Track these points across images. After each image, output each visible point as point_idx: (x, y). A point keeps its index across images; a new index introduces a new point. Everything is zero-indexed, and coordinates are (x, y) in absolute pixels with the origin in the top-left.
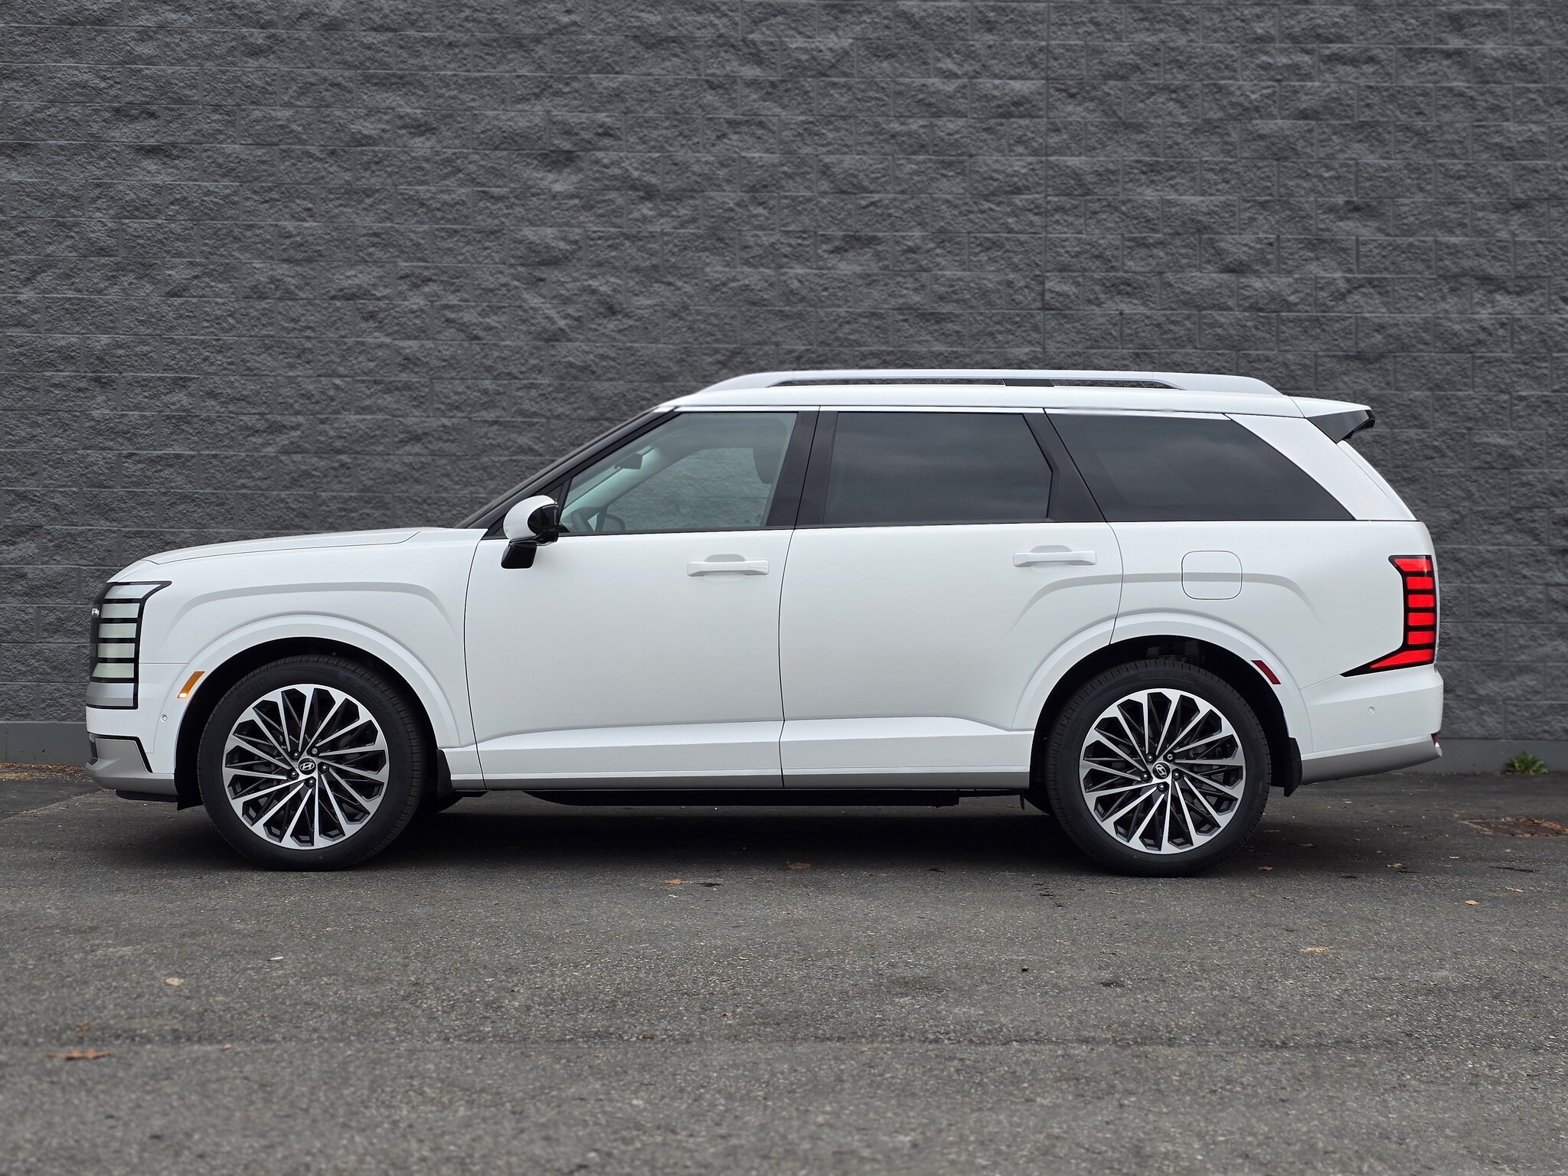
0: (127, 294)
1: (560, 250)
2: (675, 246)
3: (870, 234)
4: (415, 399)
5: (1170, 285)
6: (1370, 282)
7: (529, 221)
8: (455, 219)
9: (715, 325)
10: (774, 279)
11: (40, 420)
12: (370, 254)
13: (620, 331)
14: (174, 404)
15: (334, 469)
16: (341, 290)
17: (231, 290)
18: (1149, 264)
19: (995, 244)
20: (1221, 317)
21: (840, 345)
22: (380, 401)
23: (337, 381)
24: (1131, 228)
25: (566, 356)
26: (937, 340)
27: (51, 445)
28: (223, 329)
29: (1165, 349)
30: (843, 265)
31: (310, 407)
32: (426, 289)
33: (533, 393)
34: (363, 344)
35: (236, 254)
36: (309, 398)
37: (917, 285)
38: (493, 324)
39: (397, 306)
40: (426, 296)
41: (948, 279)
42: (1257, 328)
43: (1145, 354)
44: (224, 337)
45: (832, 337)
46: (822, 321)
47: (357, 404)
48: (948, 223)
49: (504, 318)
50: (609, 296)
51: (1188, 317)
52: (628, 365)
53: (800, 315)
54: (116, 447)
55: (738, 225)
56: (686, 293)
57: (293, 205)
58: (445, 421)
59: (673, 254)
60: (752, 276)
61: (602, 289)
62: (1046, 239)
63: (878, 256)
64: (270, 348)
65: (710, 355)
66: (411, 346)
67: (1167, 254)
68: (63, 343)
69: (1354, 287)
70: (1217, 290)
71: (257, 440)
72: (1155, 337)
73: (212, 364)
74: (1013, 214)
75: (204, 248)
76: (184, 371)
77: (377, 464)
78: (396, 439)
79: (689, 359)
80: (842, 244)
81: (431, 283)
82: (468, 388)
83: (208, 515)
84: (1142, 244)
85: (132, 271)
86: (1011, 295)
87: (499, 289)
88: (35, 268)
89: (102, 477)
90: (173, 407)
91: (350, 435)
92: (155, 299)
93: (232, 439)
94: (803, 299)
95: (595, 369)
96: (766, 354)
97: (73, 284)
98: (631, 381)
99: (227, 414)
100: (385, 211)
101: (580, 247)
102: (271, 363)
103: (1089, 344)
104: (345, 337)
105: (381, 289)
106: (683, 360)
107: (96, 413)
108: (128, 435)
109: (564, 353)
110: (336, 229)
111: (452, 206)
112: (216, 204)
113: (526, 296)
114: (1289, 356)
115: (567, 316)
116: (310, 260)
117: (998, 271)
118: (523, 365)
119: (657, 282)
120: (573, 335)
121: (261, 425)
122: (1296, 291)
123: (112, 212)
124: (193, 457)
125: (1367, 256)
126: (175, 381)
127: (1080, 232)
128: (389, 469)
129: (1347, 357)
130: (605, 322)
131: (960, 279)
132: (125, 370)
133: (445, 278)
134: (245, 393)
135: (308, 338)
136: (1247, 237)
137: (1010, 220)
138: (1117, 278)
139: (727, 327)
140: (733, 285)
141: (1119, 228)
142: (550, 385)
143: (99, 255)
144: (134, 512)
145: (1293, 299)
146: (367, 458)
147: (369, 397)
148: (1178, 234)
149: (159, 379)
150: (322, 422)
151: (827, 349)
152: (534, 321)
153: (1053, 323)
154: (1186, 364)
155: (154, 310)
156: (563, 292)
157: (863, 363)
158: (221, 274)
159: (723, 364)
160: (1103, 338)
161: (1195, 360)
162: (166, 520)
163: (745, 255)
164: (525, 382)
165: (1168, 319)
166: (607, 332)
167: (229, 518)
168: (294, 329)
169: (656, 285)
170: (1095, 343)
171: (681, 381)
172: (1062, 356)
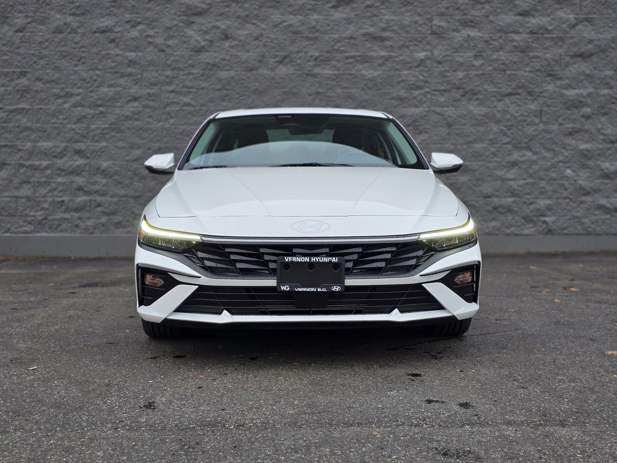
1: (202, 8)
2: (257, 5)
4: (135, 80)
5: (492, 22)
6: (586, 19)
9: (276, 44)
10: (304, 21)
12: (112, 11)
13: (231, 47)
14: (21, 84)
15: (98, 114)
16: (98, 28)
18: (482, 12)
20: (515, 37)
21: (336, 53)
23: (98, 72)
25: (205, 59)
26: (381, 49)
28: (43, 47)
29: (489, 52)
30: (336, 14)
31: (85, 85)
32: (139, 27)
33: (191, 77)
34: (109, 54)
35: (48, 11)
36: (84, 80)
37: (372, 23)
38: (171, 44)
39: (126, 36)
40: (139, 31)
41: (387, 20)
42: (533, 42)
43: (481, 55)
44: (43, 51)
45: (332, 48)
46: (327, 41)
47: (107, 83)
49: (176, 41)
50: (226, 30)
51: (500, 37)
52: (235, 63)
53: (316, 38)
56: (262, 28)
58: (149, 91)
60: (293, 20)
61: (223, 27)
63: (353, 9)
64: (65, 57)
65: (273, 58)
66: (132, 55)
67: (491, 7)
69: (579, 22)
70: (514, 24)
71: (60, 101)
72: (485, 47)
73: (38, 65)
75: (33, 9)
76: (25, 68)
77: (117, 112)
78: (126, 100)
79: (265, 60)
80: (336, 4)
81: (141, 25)
82: (160, 75)
83: (39, 136)
86: (416, 27)
87: (173, 27)
91: (104, 98)
92: (10, 33)
93: (49, 100)
94: (318, 31)
95: (219, 65)
96: (300, 58)
98: (237, 71)
99: (46, 88)
101: (211, 7)
102: (66, 64)
103: (453, 50)
104: (101, 51)
105: (117, 27)
106: (260, 61)
109: (205, 57)
113: (186, 30)
114: (548, 56)
115: (205, 40)
116: (83, 14)
117: (411, 16)
118: (186, 63)
120: (209, 49)
121: (62, 94)
122: (551, 24)
124: (30, 109)
125: (585, 7)
126: (21, 73)
128: (123, 114)
129: (576, 56)
130: (224, 42)
131: (392, 20)
133: (147, 22)
134: (54, 78)
135: (83, 52)
138: (467, 19)
139: (282, 45)
140: (285, 24)
142: (198, 73)
145: (550, 28)
146: (113, 109)
147: (113, 80)
149: (14, 72)
150: (91, 92)
151: (329, 54)
152: (190, 43)
153: (437, 41)
154: (499, 60)
155: (9, 39)
156: (204, 28)
157: (347, 61)
158: (41, 21)
159: (280, 62)
160: (461, 48)
161: (503, 58)
162: (18, 139)
163: (290, 9)
164: (187, 72)
165: (491, 38)
166: (225, 47)
167: (48, 138)
168: (75, 48)
169: (248, 25)
170: (457, 51)
171: (260, 71)
172: (441, 57)
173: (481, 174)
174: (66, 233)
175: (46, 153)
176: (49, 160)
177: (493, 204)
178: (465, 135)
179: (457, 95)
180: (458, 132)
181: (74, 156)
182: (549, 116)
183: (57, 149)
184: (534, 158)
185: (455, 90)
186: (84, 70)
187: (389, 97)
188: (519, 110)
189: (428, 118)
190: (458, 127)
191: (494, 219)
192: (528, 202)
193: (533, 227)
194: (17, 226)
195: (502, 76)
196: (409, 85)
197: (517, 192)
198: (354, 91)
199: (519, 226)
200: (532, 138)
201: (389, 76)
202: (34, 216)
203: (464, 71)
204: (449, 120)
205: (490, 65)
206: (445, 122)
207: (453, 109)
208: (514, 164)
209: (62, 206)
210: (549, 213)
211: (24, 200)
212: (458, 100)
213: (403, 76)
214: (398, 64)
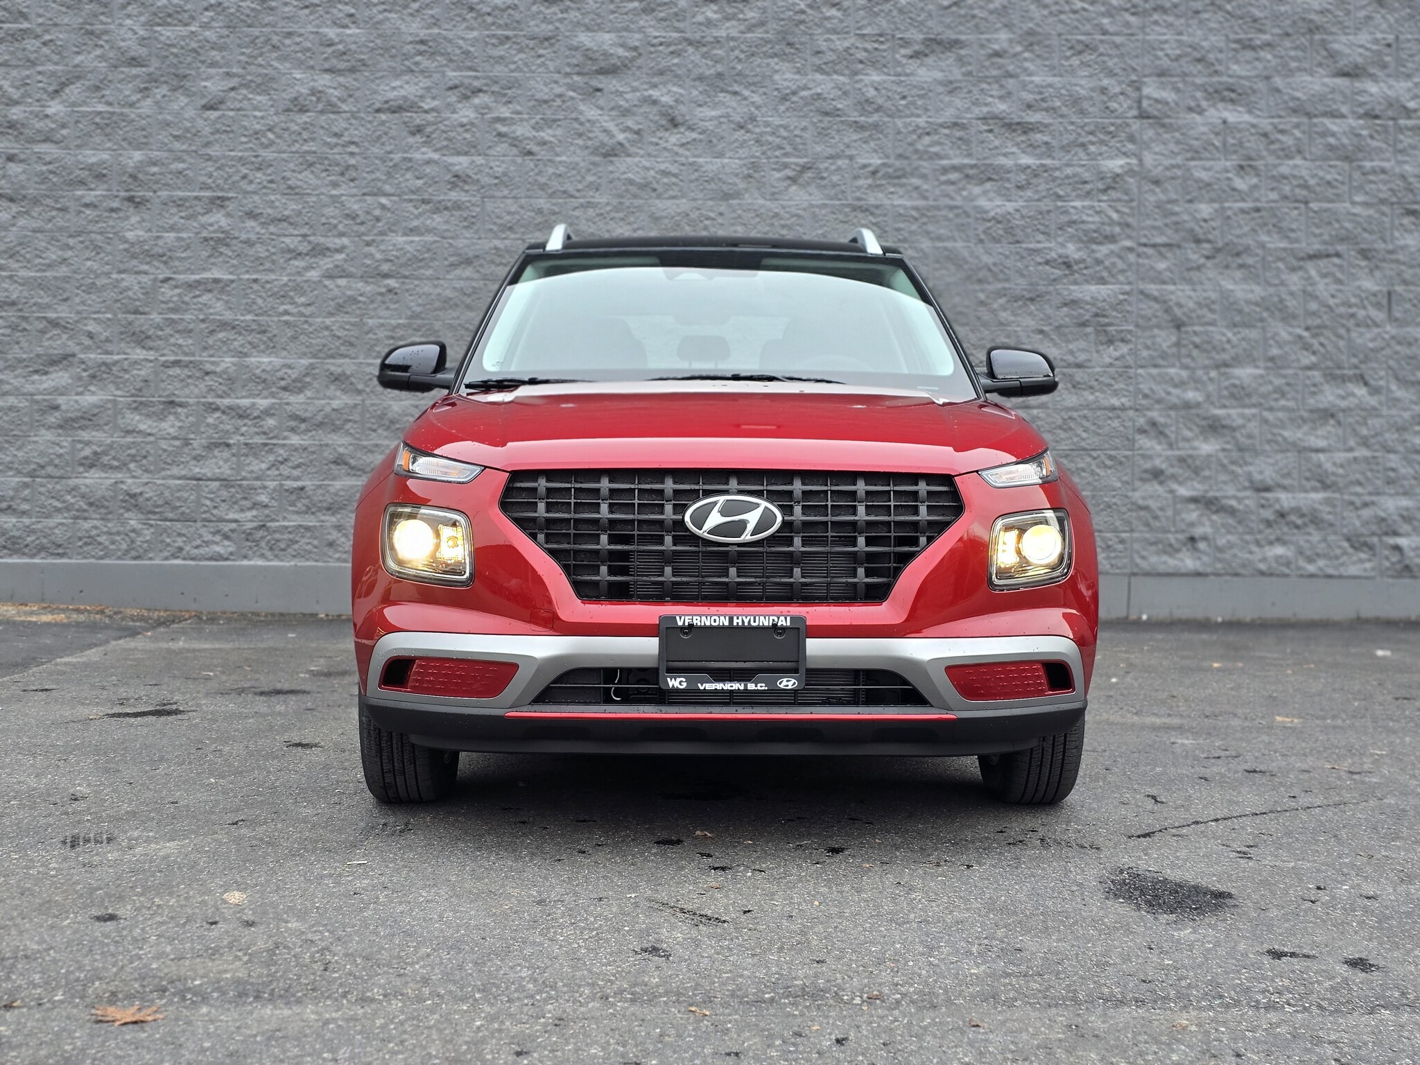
0: (160, 108)
1: (619, 57)
2: (742, 51)
3: (953, 37)
4: (466, 219)
5: (1278, 90)
7: (585, 25)
8: (506, 25)
9: (785, 138)
10: (848, 87)
11: (71, 242)
12: (417, 64)
13: (682, 145)
14: (211, 225)
15: (381, 294)
16: (387, 102)
17: (270, 103)
18: (1255, 68)
19: (1087, 46)
20: (1332, 125)
21: (920, 159)
22: (428, 222)
23: (383, 200)
24: (1237, 29)
25: (625, 173)
26: (1024, 152)
27: (83, 269)
28: (262, 144)
29: (1271, 160)
30: (922, 71)
31: (356, 228)
32: (476, 101)
33: (591, 212)
34: (410, 160)
35: (275, 64)
36: (353, 219)
37: (1003, 92)
38: (547, 138)
39: (448, 118)
40: (477, 108)
41: (1037, 86)
42: (1372, 137)
43: (1250, 166)
44: (263, 153)
45: (911, 149)
46: (899, 133)
47: (404, 224)
48: (1038, 25)
49: (559, 132)
50: (671, 107)
51: (1297, 126)
52: (691, 181)
53: (875, 126)
54: (152, 270)
55: (809, 28)
56: (753, 103)
57: (335, 11)
58: (497, 243)
59: (740, 60)
60: (824, 85)
61: (665, 99)
62: (1144, 41)
63: (960, 59)
64: (311, 165)
65: (778, 170)
66: (461, 163)
67: (1275, 56)
68: (93, 160)
70: (1330, 96)
71: (300, 263)
72: (1262, 147)
73: (251, 182)
74: (1109, 14)
75: (242, 58)
76: (222, 190)
77: (426, 289)
78: (446, 263)
79: (756, 175)
80: (922, 48)
81: (481, 95)
82: (522, 207)
83: (250, 343)
84: (1248, 46)
85: (166, 82)
86: (1105, 103)
87: (553, 100)
88: (63, 79)
89: (138, 303)
90: (211, 229)
91: (397, 258)
92: (190, 113)
93: (273, 262)
94: (879, 109)
95: (655, 186)
96: (839, 169)
97: (103, 96)
98: (694, 200)
99: (267, 236)
100: (432, 16)
101: (640, 54)
102: (313, 181)
103: (1189, 155)
104: (390, 152)
105: (428, 100)
106: (750, 176)
107: (130, 235)
108: (164, 258)
109: (623, 169)
110: (379, 36)
111: (503, 10)
112: (253, 9)
113: (582, 107)
114: (1407, 168)
115: (627, 129)
116: (352, 70)
117: (1091, 76)
118: (580, 182)
119: (722, 91)
120: (633, 150)
121: (304, 248)
123: (143, 19)
124: (232, 281)
126: (213, 200)
127: (1180, 33)
128: (439, 295)
130: (667, 134)
131: (1050, 86)
132: (160, 189)
133: (496, 88)
134: (286, 213)
135: (352, 154)
136: (1364, 38)
137: (1105, 21)
138: (1220, 83)
139: (798, 140)
140: (804, 93)
141: (1224, 28)
142: (608, 204)
143: (130, 65)
144: (172, 340)
145: (1412, 105)
146: (416, 282)
147: (417, 217)
148: (1288, 35)
149: (196, 198)
150: (368, 244)
151: (906, 162)
152: (591, 135)
153: (1151, 133)
154: (1294, 177)
155: (189, 125)
156: (622, 103)
157: (944, 178)
158: (259, 85)
159: (793, 180)
160: (1205, 149)
161: (1304, 173)
162: (205, 348)
163: (817, 61)
164: (582, 200)
165: (1275, 127)
166: (669, 146)
167: (272, 346)
168: (336, 145)
169: (721, 95)
170: (1196, 155)
171: (748, 199)
172: (1160, 168)
173: (1250, 436)
174: (308, 560)
175: (264, 381)
176: (273, 395)
177: (1277, 507)
178: (1214, 348)
179: (1194, 257)
180: (1197, 340)
181: (327, 387)
182: (1408, 306)
183: (289, 371)
184: (1373, 401)
185: (1193, 245)
186: (353, 196)
187: (1039, 259)
188: (1340, 291)
189: (1129, 308)
190: (1197, 328)
191: (1279, 540)
192: (1358, 502)
193: (1370, 560)
194: (198, 542)
195: (1300, 214)
196: (1086, 232)
197: (1333, 478)
198: (960, 244)
199: (1337, 558)
200: (1368, 356)
201: (1041, 213)
202: (236, 521)
203: (1212, 201)
204: (1178, 312)
205: (1272, 189)
206: (1167, 317)
207: (1187, 287)
208: (1327, 414)
209: (299, 498)
210: (1406, 528)
211: (215, 484)
212: (1199, 268)
213: (1072, 211)
214: (1060, 185)
